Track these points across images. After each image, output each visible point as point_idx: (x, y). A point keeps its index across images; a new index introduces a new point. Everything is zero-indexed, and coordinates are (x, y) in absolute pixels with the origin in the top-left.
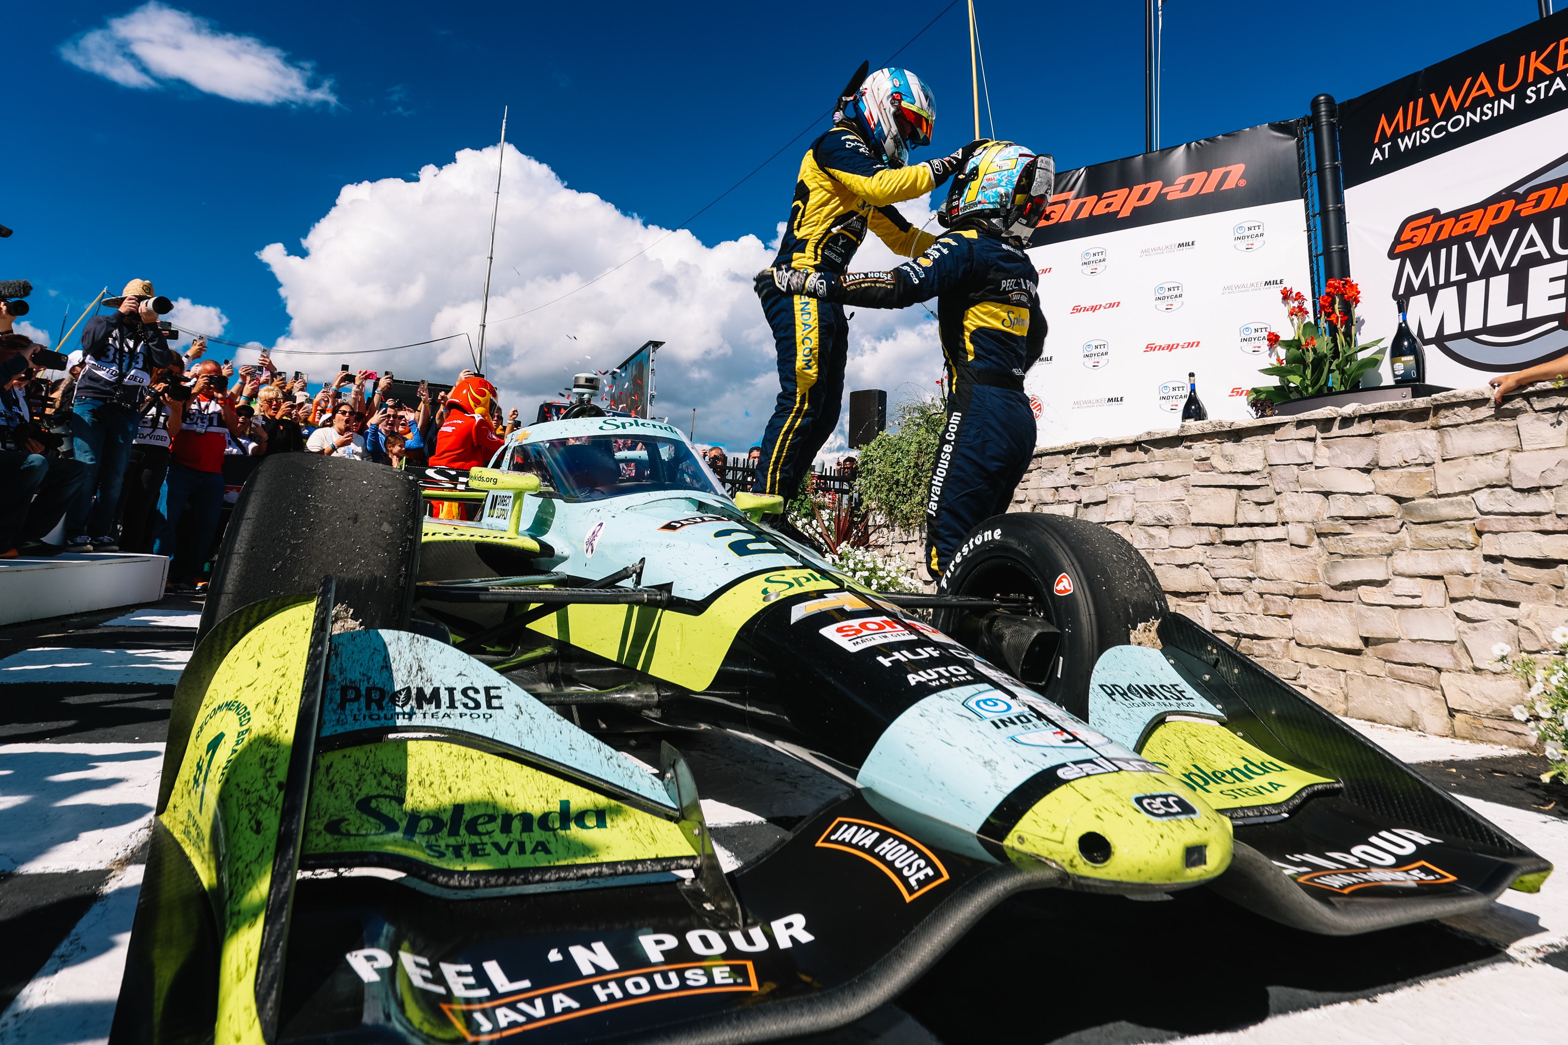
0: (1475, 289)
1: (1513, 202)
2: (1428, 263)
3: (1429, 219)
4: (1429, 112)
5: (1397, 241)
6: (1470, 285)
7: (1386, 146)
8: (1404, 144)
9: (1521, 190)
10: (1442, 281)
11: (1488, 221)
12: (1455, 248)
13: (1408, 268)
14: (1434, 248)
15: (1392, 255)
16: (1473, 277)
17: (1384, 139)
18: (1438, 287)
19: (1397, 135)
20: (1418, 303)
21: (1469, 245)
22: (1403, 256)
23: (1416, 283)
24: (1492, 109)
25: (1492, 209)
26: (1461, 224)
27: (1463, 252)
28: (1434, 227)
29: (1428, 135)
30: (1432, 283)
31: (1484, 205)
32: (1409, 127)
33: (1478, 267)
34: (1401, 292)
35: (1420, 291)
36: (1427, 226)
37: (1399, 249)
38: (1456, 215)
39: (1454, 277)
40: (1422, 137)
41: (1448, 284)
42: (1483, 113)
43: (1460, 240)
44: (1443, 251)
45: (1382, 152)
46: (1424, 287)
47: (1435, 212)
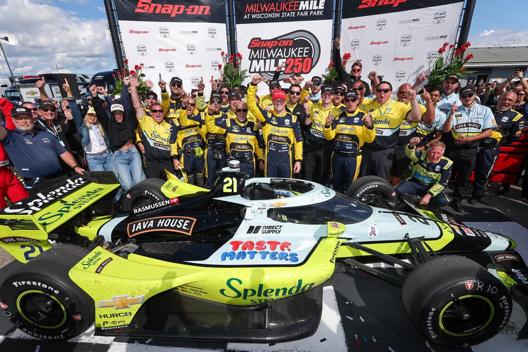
1: (277, 41)
2: (258, 52)
3: (258, 40)
4: (260, 9)
5: (250, 44)
6: (267, 60)
8: (254, 16)
9: (279, 39)
11: (272, 45)
12: (264, 50)
14: (259, 48)
15: (249, 48)
16: (267, 58)
17: (248, 13)
18: (260, 59)
19: (251, 13)
21: (267, 50)
23: (255, 57)
24: (274, 15)
25: (273, 42)
26: (266, 44)
28: (259, 43)
29: (259, 16)
30: (258, 58)
31: (271, 40)
32: (254, 12)
33: (269, 56)
34: (251, 58)
37: (251, 46)
38: (265, 41)
39: (263, 57)
40: (258, 16)
41: (262, 59)
44: (261, 50)
45: (247, 16)
46: (256, 58)
47: (260, 39)
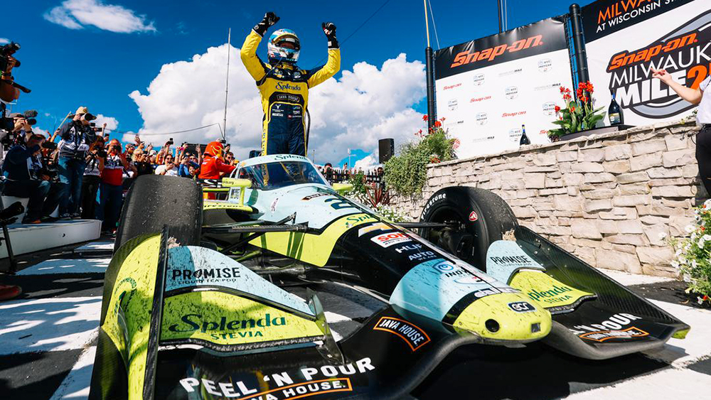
0: (646, 84)
1: (661, 46)
2: (625, 73)
3: (623, 55)
4: (621, 9)
5: (610, 65)
6: (643, 82)
7: (603, 25)
8: (612, 23)
9: (664, 41)
10: (631, 81)
11: (650, 54)
12: (636, 67)
13: (616, 76)
14: (627, 67)
15: (608, 71)
16: (644, 79)
17: (602, 21)
18: (629, 84)
19: (608, 20)
20: (621, 91)
21: (642, 65)
22: (613, 71)
23: (620, 83)
24: (650, 7)
25: (652, 49)
26: (638, 56)
27: (639, 68)
28: (626, 58)
29: (622, 19)
30: (627, 82)
31: (648, 48)
32: (613, 16)
33: (647, 74)
34: (613, 86)
35: (622, 85)
36: (623, 58)
37: (611, 68)
38: (636, 52)
39: (636, 79)
40: (619, 20)
41: (634, 82)
42: (646, 9)
43: (638, 63)
44: (631, 68)
45: (602, 27)
46: (623, 84)
47: (627, 52)
